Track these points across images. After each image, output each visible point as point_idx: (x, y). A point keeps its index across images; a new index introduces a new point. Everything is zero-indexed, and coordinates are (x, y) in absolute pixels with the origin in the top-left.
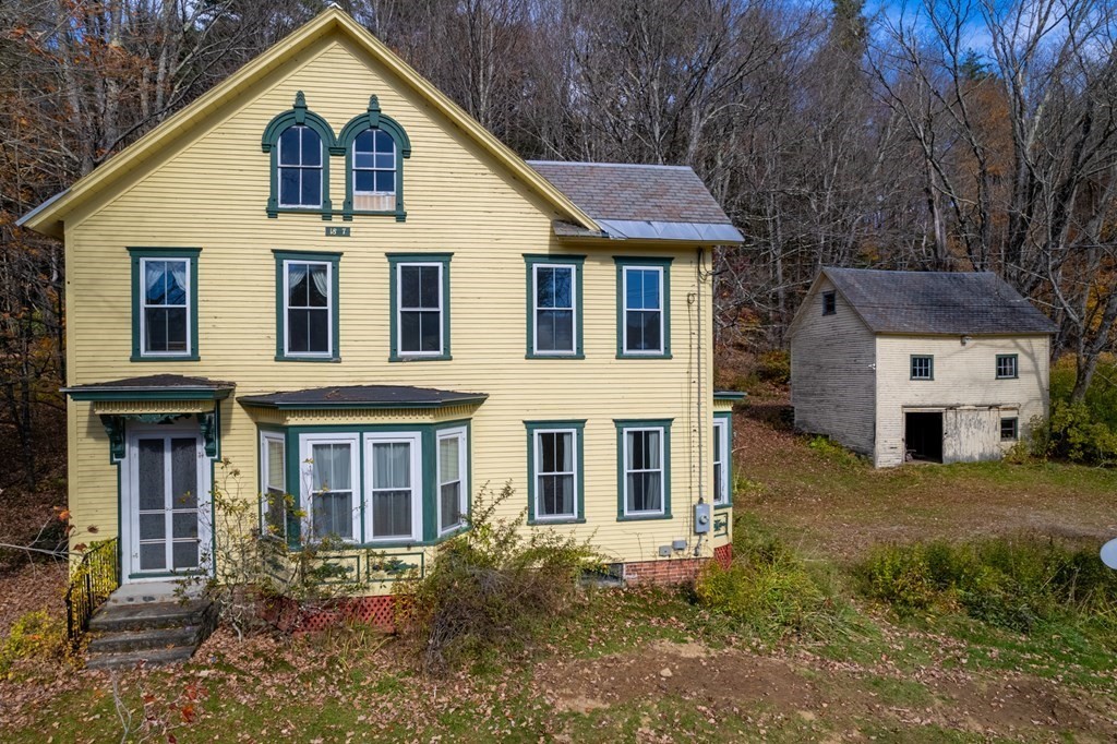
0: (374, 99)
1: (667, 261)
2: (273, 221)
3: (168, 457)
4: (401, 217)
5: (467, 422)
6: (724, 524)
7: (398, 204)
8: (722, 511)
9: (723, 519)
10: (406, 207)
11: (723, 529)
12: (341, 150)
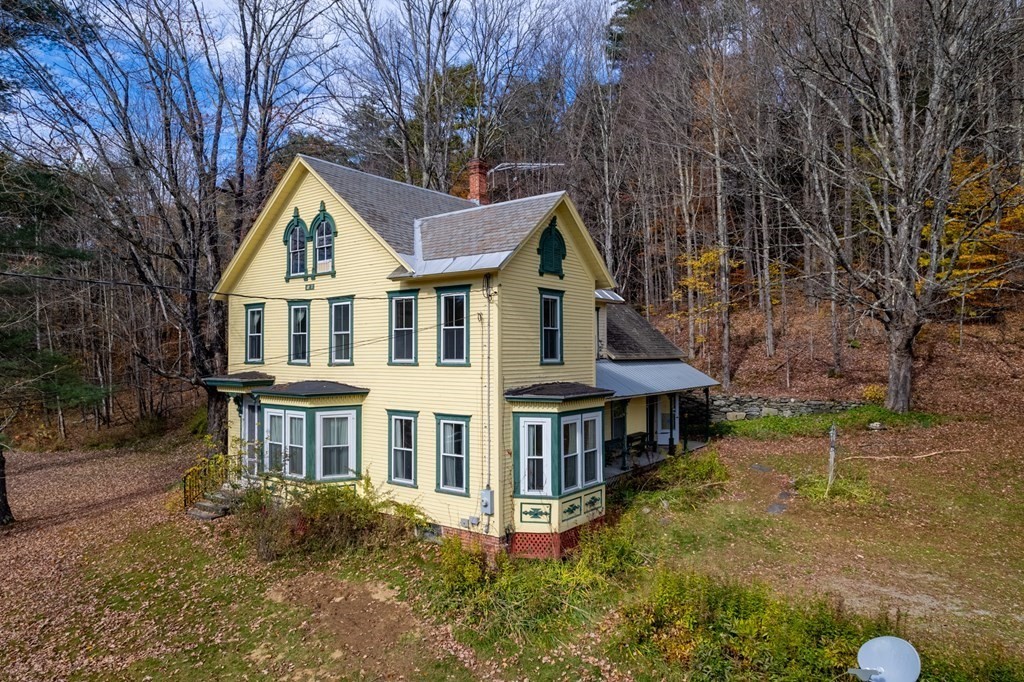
0: (323, 203)
1: (467, 287)
2: (288, 285)
3: (256, 414)
4: (333, 274)
5: (358, 408)
6: (546, 514)
7: (333, 267)
8: (539, 501)
9: (545, 509)
10: (336, 268)
11: (544, 518)
12: (311, 238)
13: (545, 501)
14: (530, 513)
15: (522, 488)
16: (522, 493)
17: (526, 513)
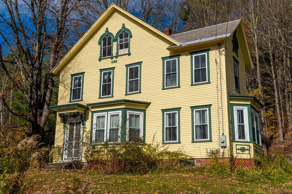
0: (124, 25)
1: (207, 50)
2: (100, 62)
3: (75, 127)
4: (129, 54)
5: (144, 111)
6: (248, 150)
7: (129, 51)
8: (244, 144)
9: (246, 147)
10: (131, 52)
11: (247, 152)
12: (115, 40)
13: (247, 144)
14: (240, 149)
15: (236, 138)
16: (236, 140)
17: (238, 149)
